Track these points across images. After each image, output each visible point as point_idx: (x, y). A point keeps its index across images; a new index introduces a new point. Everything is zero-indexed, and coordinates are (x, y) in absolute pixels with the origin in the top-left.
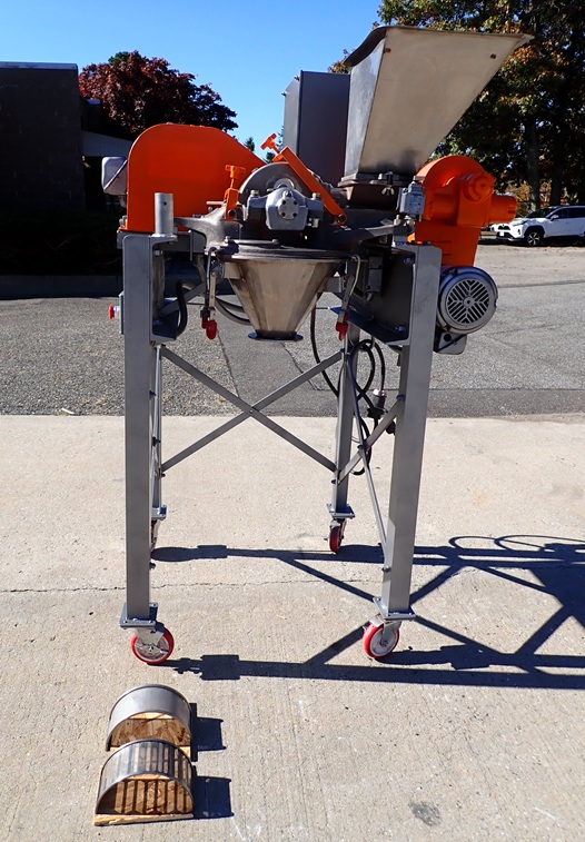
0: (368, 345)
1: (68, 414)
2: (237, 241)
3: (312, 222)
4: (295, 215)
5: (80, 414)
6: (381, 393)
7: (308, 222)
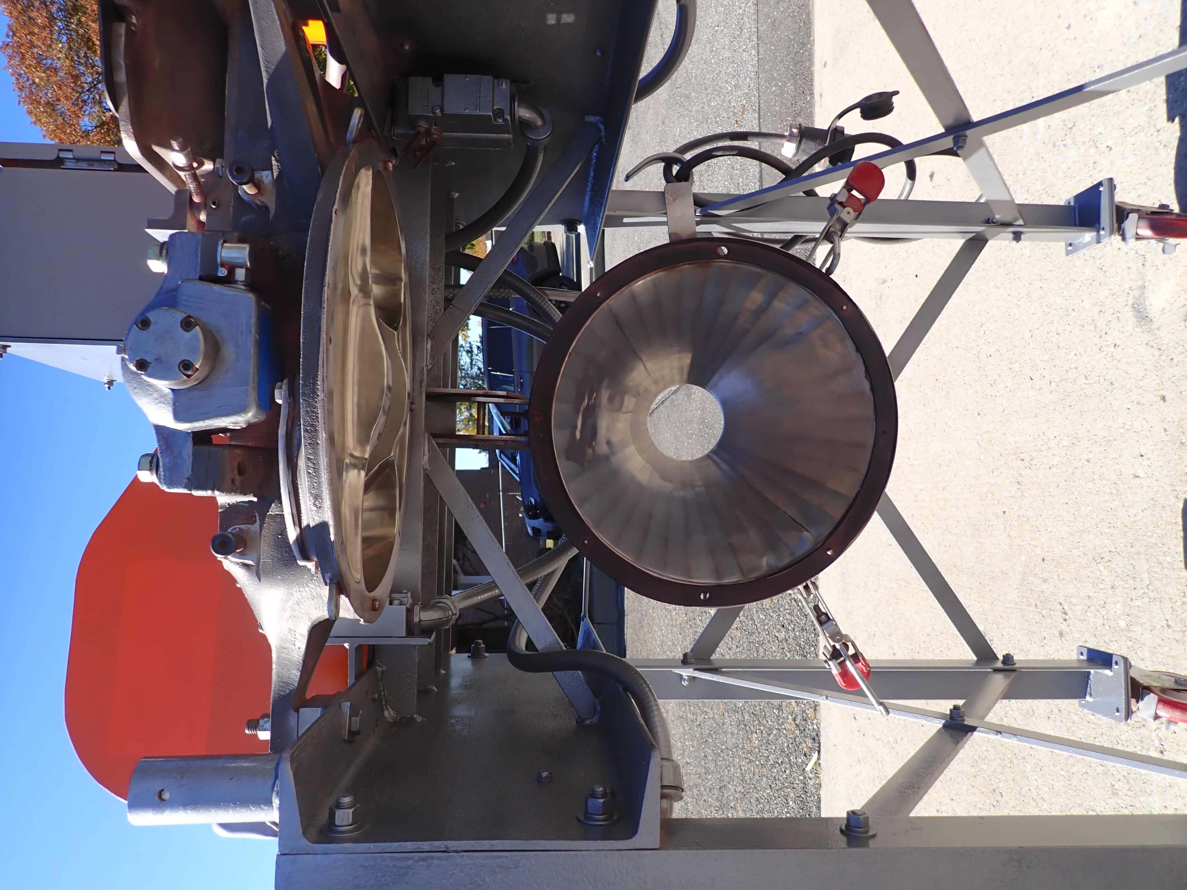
0: (675, 169)
1: (818, 764)
2: (292, 534)
3: (232, 269)
4: (187, 324)
5: (816, 739)
6: (791, 138)
7: (229, 280)
